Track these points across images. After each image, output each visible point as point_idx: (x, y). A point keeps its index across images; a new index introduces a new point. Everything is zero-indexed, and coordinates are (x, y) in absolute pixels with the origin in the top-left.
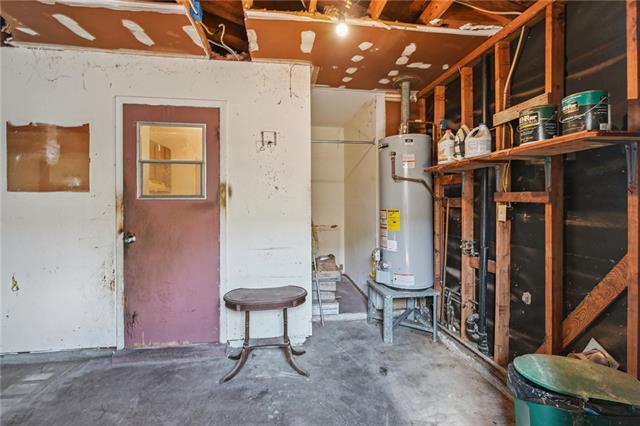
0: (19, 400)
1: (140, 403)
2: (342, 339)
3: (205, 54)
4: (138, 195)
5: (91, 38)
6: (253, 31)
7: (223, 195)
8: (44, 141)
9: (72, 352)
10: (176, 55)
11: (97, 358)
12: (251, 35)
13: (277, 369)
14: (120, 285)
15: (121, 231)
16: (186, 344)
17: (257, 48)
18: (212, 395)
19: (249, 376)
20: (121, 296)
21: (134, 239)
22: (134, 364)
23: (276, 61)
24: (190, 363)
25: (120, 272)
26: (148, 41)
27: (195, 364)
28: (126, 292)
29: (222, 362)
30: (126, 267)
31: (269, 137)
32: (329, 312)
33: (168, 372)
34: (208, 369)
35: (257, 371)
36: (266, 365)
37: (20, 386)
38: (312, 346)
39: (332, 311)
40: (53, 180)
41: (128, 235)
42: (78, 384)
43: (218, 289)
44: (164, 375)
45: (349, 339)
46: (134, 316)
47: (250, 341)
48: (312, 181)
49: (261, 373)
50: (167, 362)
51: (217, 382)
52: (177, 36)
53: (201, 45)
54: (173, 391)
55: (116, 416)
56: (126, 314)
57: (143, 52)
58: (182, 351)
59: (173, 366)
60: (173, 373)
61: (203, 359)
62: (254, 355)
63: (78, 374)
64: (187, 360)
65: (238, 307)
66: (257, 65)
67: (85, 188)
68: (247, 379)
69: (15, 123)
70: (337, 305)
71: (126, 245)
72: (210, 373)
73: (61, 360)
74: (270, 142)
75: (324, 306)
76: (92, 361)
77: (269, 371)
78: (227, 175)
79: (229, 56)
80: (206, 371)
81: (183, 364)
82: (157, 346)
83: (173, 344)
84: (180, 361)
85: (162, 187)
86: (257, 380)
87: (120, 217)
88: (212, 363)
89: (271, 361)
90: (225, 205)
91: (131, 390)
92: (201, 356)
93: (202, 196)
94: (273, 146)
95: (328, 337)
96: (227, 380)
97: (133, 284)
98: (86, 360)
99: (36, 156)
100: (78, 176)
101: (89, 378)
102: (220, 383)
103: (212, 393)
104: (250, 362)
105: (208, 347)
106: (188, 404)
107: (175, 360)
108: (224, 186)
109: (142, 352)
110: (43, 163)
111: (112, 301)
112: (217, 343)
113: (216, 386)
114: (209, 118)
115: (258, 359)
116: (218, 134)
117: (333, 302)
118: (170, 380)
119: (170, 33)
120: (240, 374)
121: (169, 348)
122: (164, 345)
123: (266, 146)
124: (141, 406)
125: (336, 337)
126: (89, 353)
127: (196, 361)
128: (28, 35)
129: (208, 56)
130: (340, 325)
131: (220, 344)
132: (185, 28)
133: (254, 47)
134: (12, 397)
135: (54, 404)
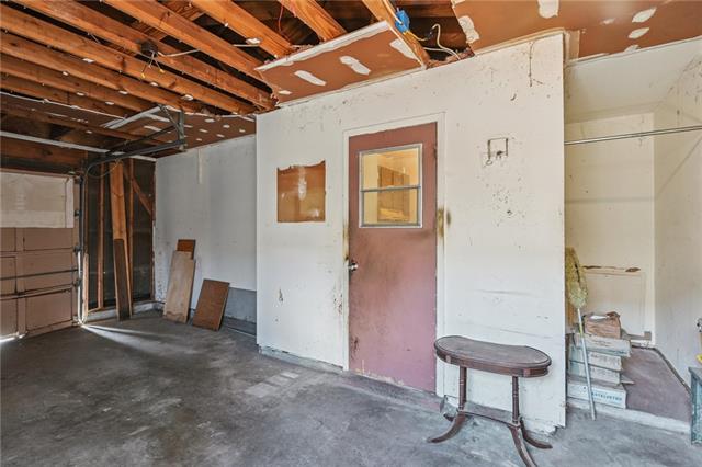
0: (275, 389)
1: (350, 429)
2: (625, 450)
3: (420, 66)
4: (360, 224)
5: (323, 83)
6: (466, 18)
7: (440, 223)
8: (297, 180)
9: (314, 361)
10: (391, 76)
11: (329, 373)
12: (466, 22)
13: (502, 454)
14: (346, 310)
15: (347, 258)
16: (401, 384)
17: (477, 37)
18: (414, 451)
19: (463, 447)
20: (347, 320)
21: (356, 266)
22: (355, 389)
23: (507, 44)
24: (403, 407)
25: (346, 297)
26: (364, 70)
27: (407, 410)
28: (351, 316)
29: (436, 418)
30: (350, 294)
31: (498, 146)
32: (603, 400)
33: (380, 408)
34: (420, 421)
35: (476, 445)
36: (487, 442)
37: (278, 378)
38: (566, 443)
39: (612, 400)
40: (303, 212)
41: (352, 263)
42: (311, 391)
43: (435, 331)
44: (376, 410)
45: (639, 455)
46: (356, 342)
47: (467, 404)
48: (566, 202)
49: (480, 449)
50: (382, 397)
51: (425, 439)
52: (387, 55)
53: (413, 56)
54: (379, 429)
55: (328, 432)
56: (350, 338)
57: (364, 83)
58: (396, 391)
59: (385, 403)
60: (384, 410)
61: (417, 407)
62: (475, 424)
63: (314, 382)
64: (401, 403)
65: (448, 358)
66: (483, 58)
67: (322, 218)
68: (460, 450)
69: (281, 169)
70: (623, 395)
71: (351, 272)
72: (419, 425)
73: (306, 365)
74: (499, 153)
75: (595, 389)
76: (325, 375)
77: (491, 452)
78: (444, 200)
79: (448, 59)
80: (417, 422)
81: (396, 405)
82: (374, 377)
83: (389, 380)
84: (394, 401)
85: (400, 215)
86: (471, 456)
87: (347, 245)
88: (424, 415)
89: (497, 440)
90: (443, 234)
91: (345, 412)
92: (415, 402)
93: (418, 224)
94: (503, 156)
95: (599, 439)
96: (435, 441)
97: (355, 310)
98: (322, 372)
99: (293, 193)
100: (318, 208)
101: (320, 389)
102: (428, 442)
103: (415, 449)
104: (467, 430)
105: (422, 395)
106: (389, 449)
107: (389, 398)
108: (442, 212)
109: (362, 378)
110: (297, 198)
111: (340, 323)
112: (433, 394)
113: (422, 443)
114: (425, 136)
115: (479, 431)
116: (435, 151)
117: (614, 387)
118: (379, 417)
119: (381, 55)
120: (452, 441)
121: (385, 383)
122: (380, 379)
123: (493, 159)
124: (350, 432)
125: (614, 443)
126: (324, 367)
127: (409, 406)
128: (285, 95)
129: (424, 66)
130: (627, 428)
131: (435, 396)
132: (393, 44)
133: (472, 36)
134: (273, 385)
135: (294, 401)
